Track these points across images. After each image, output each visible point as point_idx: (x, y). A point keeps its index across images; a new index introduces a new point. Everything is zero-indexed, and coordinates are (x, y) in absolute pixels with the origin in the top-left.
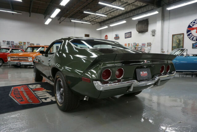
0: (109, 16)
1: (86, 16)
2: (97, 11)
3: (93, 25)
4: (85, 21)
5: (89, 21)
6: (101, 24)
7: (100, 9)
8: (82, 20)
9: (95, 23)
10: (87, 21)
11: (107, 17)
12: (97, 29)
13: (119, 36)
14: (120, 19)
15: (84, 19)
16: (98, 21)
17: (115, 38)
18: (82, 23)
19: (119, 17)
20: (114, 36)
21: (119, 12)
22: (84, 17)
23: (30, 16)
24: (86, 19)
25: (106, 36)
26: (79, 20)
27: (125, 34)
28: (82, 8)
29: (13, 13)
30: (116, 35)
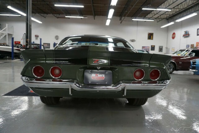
0: (176, 9)
1: (149, 13)
2: (159, 6)
3: (158, 22)
4: (148, 19)
5: (152, 19)
6: (168, 20)
7: (162, 4)
8: (145, 18)
9: (161, 19)
10: (150, 18)
11: (171, 11)
12: (162, 26)
13: (190, 33)
14: (192, 11)
15: (147, 16)
16: (163, 18)
17: (184, 35)
18: (145, 21)
19: (191, 10)
20: (183, 33)
21: (188, 3)
22: (147, 15)
23: (95, 19)
24: (149, 16)
25: (174, 34)
26: (142, 18)
27: (198, 29)
28: (142, 5)
29: (81, 18)
30: (186, 32)
